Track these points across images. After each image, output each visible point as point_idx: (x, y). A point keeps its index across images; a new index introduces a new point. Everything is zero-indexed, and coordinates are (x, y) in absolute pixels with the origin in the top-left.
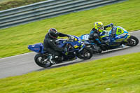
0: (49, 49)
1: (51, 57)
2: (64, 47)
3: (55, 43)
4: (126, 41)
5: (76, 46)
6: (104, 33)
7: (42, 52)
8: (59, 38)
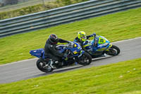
0: (49, 54)
1: (52, 63)
2: (64, 52)
3: (56, 48)
4: (108, 50)
5: (75, 52)
6: (87, 42)
7: (44, 57)
8: (59, 44)
